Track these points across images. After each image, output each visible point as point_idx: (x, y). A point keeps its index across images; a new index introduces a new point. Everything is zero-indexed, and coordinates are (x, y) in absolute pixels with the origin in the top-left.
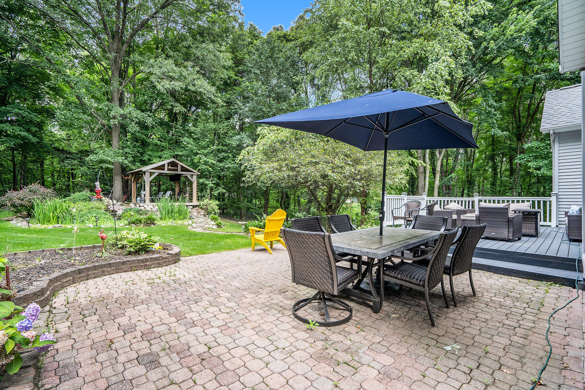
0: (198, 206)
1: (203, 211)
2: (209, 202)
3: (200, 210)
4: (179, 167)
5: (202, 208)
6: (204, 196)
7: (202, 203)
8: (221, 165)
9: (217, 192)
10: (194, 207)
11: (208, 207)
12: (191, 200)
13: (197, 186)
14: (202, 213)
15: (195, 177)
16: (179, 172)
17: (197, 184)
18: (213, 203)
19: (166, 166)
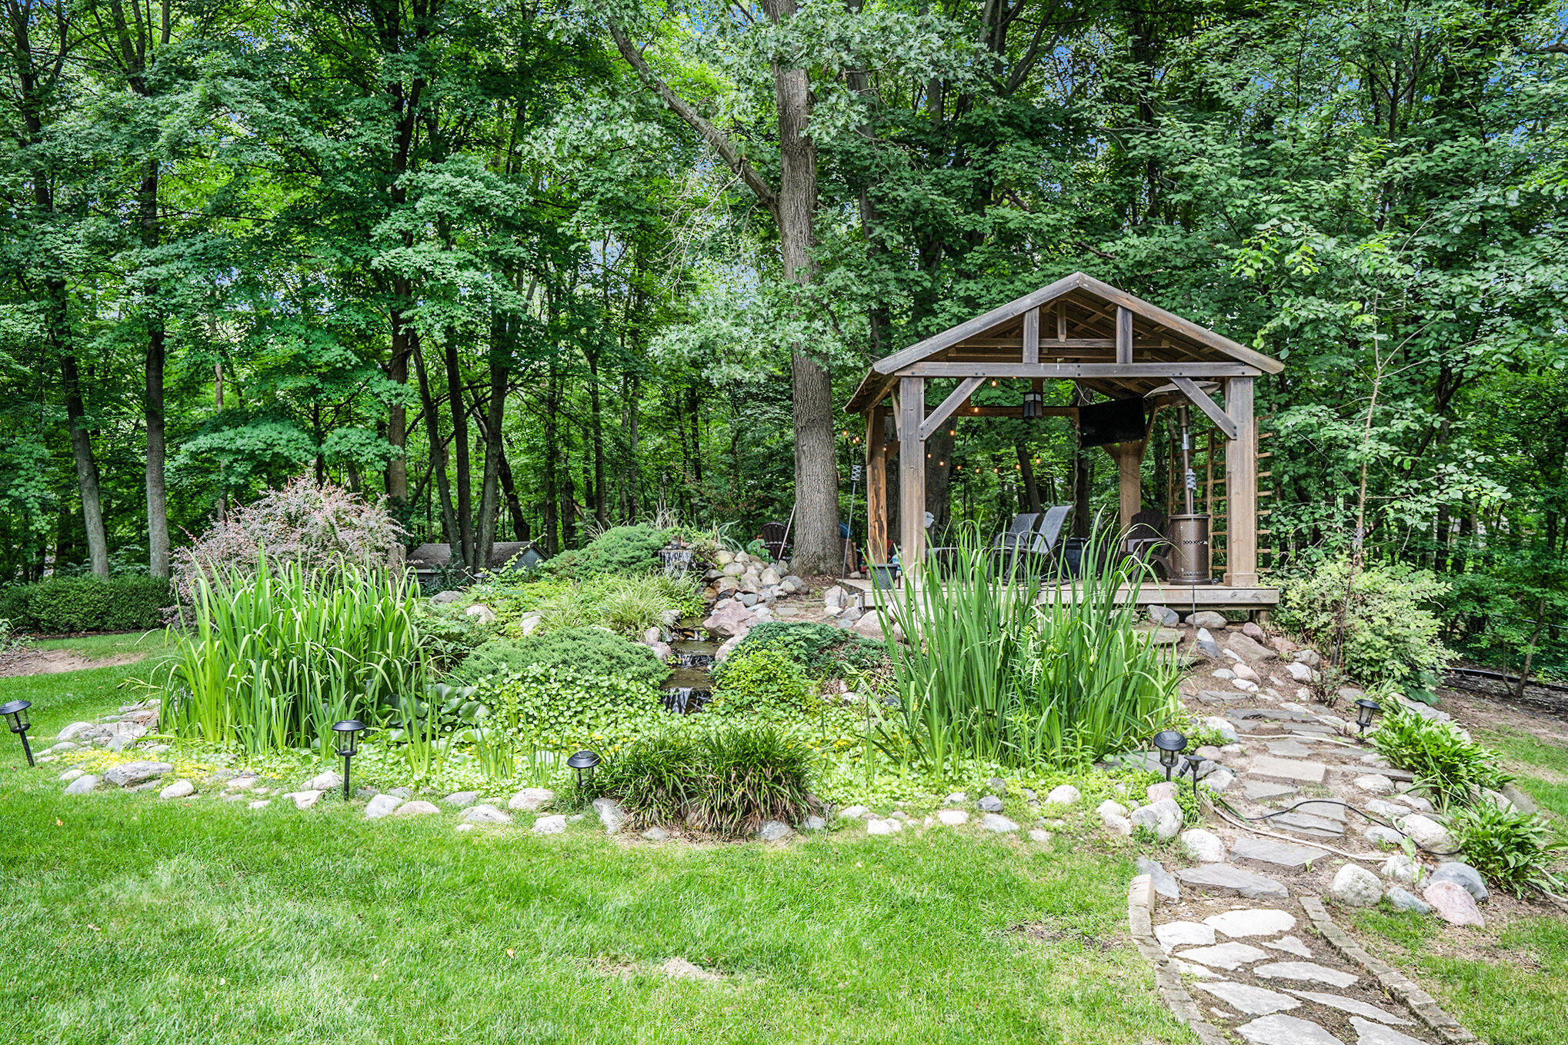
0: (1271, 606)
1: (1309, 652)
2: (1362, 581)
3: (1284, 645)
4: (1123, 327)
5: (1295, 628)
6: (1317, 535)
7: (1298, 588)
8: (1459, 284)
9: (1427, 504)
10: (1236, 616)
11: (1352, 620)
12: (1213, 568)
13: (1264, 464)
14: (1298, 670)
15: (1242, 398)
16: (1124, 366)
17: (1262, 445)
18: (1398, 589)
19: (1031, 328)
